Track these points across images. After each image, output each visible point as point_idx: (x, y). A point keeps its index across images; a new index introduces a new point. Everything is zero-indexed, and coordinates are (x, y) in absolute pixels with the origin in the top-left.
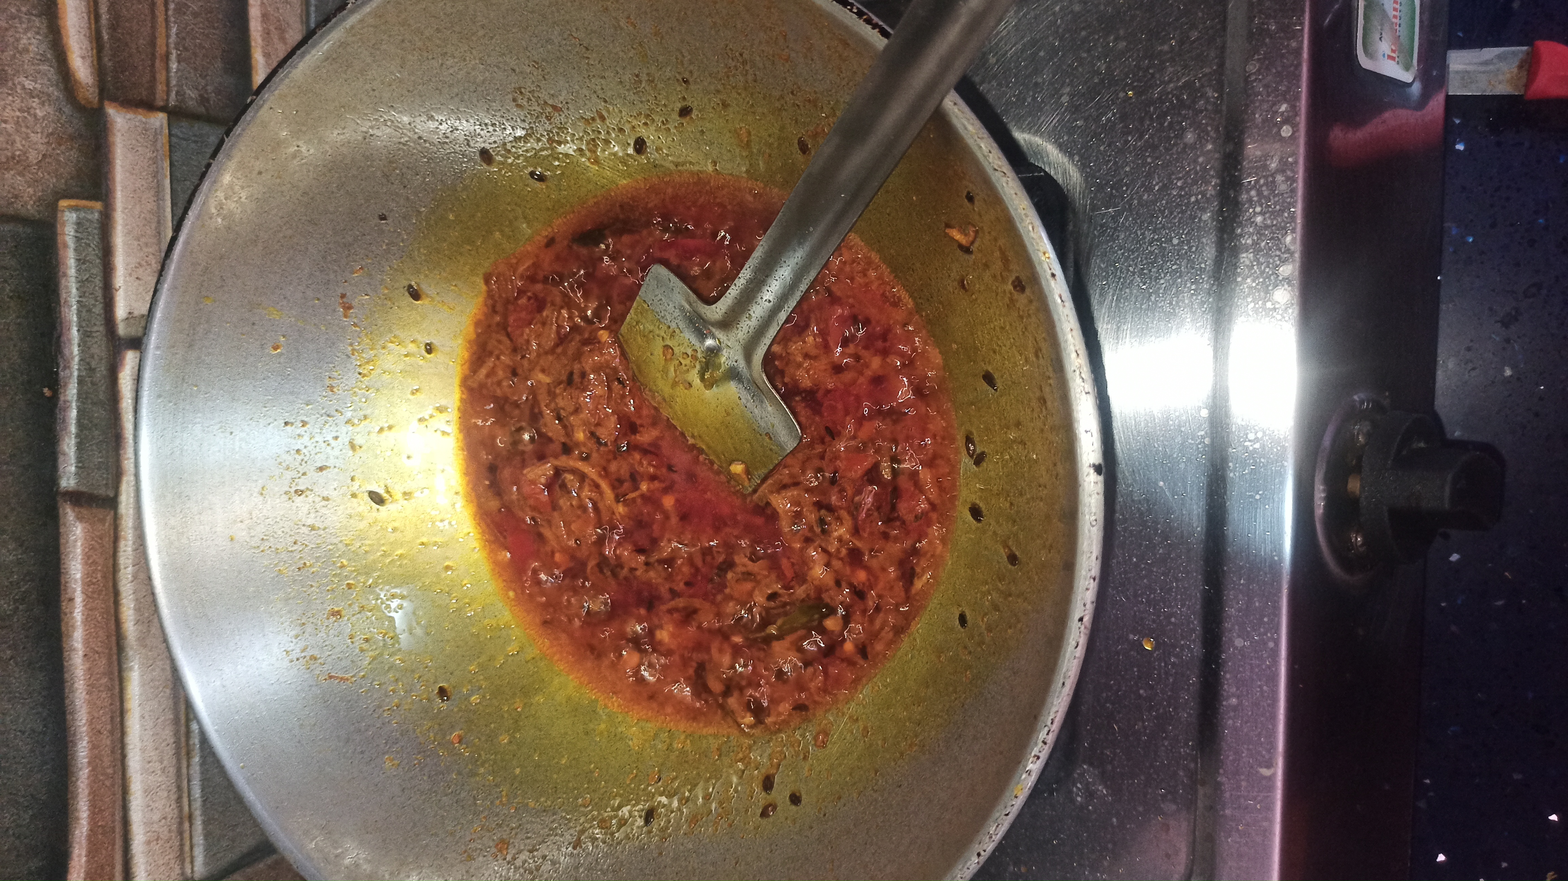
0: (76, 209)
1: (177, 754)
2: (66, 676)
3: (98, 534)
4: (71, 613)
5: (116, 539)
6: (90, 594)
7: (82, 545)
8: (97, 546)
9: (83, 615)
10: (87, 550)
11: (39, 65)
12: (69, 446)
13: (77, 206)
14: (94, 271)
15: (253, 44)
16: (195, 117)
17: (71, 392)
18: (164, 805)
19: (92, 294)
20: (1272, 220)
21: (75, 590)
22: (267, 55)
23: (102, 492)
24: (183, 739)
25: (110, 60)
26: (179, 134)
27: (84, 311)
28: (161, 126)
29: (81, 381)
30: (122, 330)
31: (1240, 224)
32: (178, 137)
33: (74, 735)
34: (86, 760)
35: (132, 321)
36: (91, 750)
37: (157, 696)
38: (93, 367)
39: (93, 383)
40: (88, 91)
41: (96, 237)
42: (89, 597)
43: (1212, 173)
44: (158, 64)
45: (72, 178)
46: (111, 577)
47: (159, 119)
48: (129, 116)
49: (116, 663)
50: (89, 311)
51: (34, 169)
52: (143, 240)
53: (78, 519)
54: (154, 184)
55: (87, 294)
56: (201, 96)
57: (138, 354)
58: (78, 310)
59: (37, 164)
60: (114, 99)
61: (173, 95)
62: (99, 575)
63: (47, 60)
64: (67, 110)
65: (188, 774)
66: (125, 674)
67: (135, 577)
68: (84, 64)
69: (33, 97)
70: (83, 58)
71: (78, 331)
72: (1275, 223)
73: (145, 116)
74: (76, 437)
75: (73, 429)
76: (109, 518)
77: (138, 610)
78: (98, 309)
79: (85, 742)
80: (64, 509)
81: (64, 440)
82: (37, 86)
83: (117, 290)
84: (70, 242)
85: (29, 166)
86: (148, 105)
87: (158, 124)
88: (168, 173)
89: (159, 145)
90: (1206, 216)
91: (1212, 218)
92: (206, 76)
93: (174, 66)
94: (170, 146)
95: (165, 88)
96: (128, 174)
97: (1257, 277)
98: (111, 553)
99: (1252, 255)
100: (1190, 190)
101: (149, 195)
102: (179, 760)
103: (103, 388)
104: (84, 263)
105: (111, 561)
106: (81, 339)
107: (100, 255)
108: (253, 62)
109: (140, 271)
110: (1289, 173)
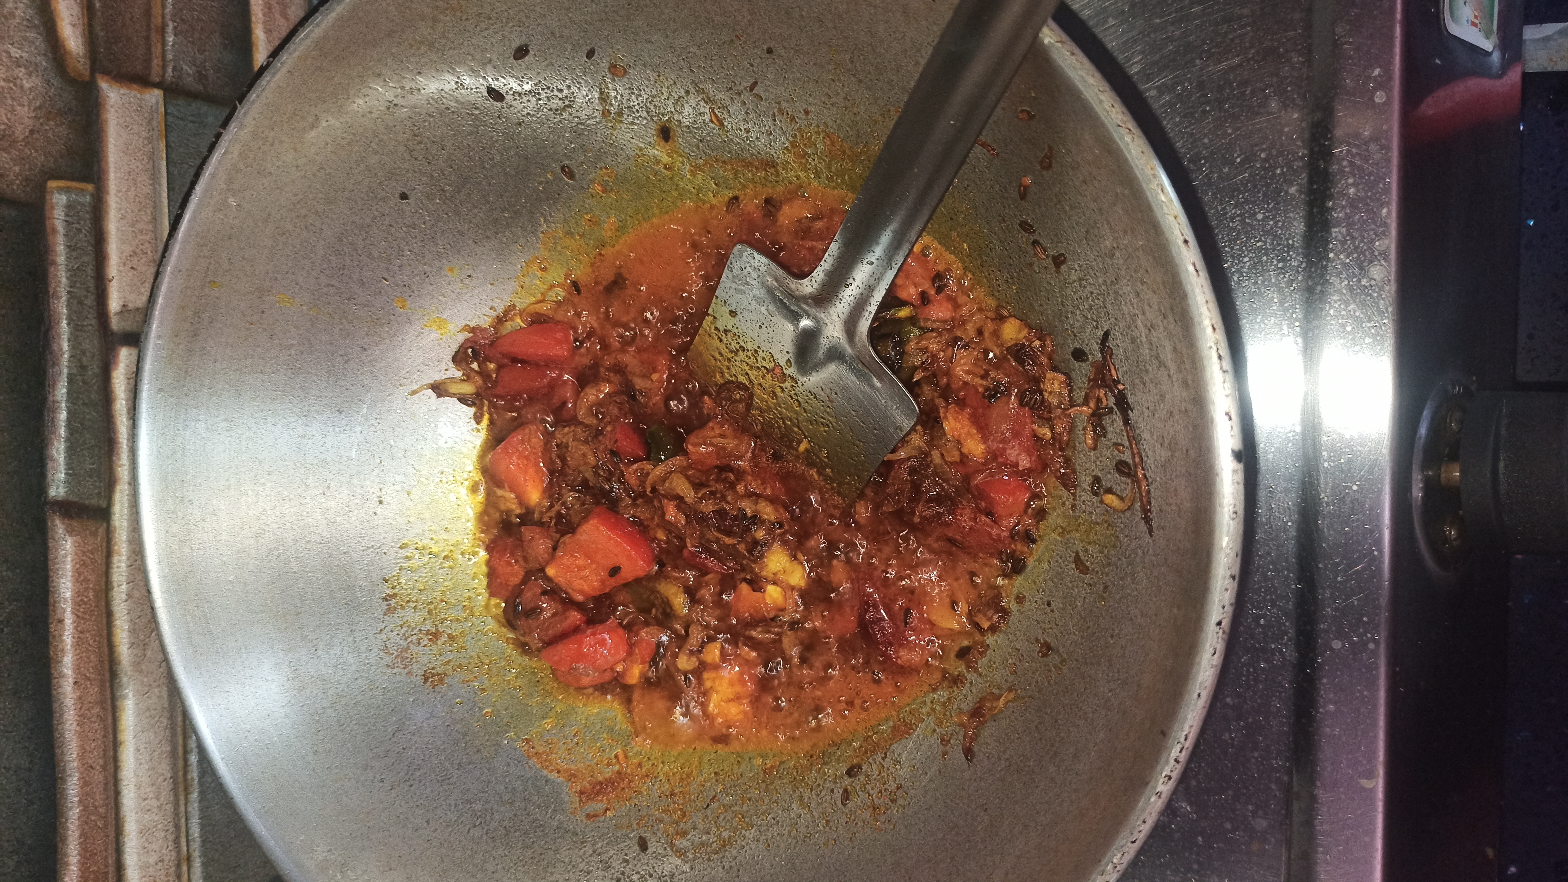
0: (67, 190)
1: (175, 790)
2: (55, 705)
3: (90, 548)
4: (61, 636)
5: (109, 554)
6: (80, 614)
7: (72, 561)
8: (88, 561)
9: (74, 637)
10: (78, 566)
11: (26, 31)
12: (58, 451)
13: (68, 188)
14: (86, 259)
15: (253, 19)
16: (191, 95)
17: (61, 391)
18: (162, 847)
19: (84, 284)
20: (1366, 192)
21: (64, 610)
22: (268, 31)
23: (94, 502)
24: (181, 773)
25: (102, 30)
26: (176, 113)
27: (75, 302)
28: (157, 103)
29: (71, 379)
30: (115, 324)
31: (1331, 197)
32: (174, 116)
33: (64, 770)
34: (76, 799)
35: (126, 314)
36: (82, 788)
37: (153, 726)
38: (85, 364)
39: (84, 382)
40: (79, 62)
41: (88, 222)
42: (79, 618)
43: (1299, 143)
44: (155, 37)
45: (62, 157)
46: (104, 595)
47: (155, 96)
48: (122, 91)
49: (109, 691)
50: (80, 303)
51: (19, 145)
52: (139, 226)
53: (68, 532)
54: (150, 166)
55: (78, 285)
56: (199, 72)
57: (134, 351)
58: (68, 301)
59: (24, 140)
60: (107, 73)
61: (169, 70)
62: (91, 595)
63: (35, 26)
64: (56, 82)
65: (186, 812)
66: (118, 703)
67: (129, 596)
68: (74, 33)
69: (20, 67)
70: (74, 26)
71: (68, 324)
72: (1369, 194)
73: (139, 92)
74: (65, 441)
75: (62, 432)
76: (102, 531)
77: (133, 631)
78: (90, 301)
79: (75, 779)
80: (53, 521)
81: (53, 444)
82: (24, 54)
83: (110, 281)
84: (59, 225)
85: (14, 142)
86: (143, 81)
87: (154, 101)
88: (164, 155)
89: (155, 124)
90: (1293, 190)
91: (1300, 191)
92: (205, 51)
93: (170, 39)
94: (166, 125)
95: (161, 63)
96: (121, 155)
97: (1351, 253)
98: (104, 570)
99: (1344, 230)
100: (1275, 163)
101: (144, 178)
102: (176, 796)
103: (95, 387)
104: (74, 250)
105: (104, 579)
106: (71, 333)
107: (92, 242)
108: (254, 37)
109: (135, 259)
110: (1383, 141)
